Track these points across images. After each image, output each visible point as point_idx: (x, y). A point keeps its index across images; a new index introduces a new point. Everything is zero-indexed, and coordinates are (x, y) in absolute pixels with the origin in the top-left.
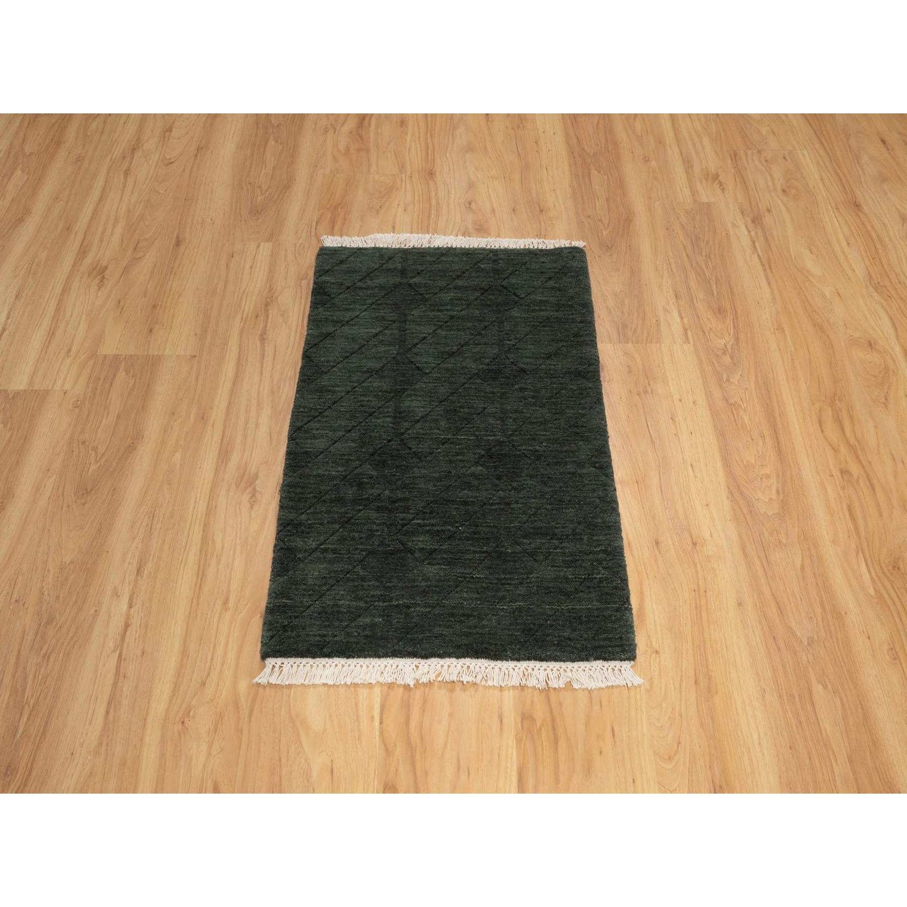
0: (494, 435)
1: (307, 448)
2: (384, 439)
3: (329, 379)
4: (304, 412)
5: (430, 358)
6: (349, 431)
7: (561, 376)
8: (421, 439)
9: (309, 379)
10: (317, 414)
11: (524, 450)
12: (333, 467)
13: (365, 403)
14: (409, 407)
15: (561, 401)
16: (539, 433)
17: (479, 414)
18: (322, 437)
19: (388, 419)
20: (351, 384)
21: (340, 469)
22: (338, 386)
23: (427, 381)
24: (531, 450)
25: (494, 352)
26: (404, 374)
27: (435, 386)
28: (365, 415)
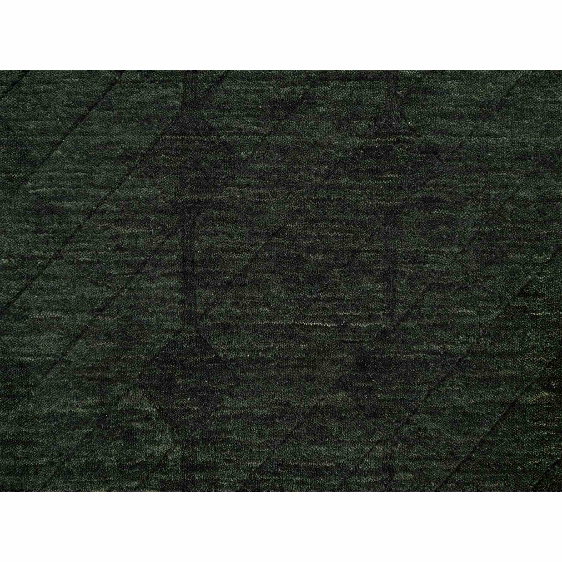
0: (370, 318)
1: (24, 355)
2: (166, 331)
3: (51, 178)
4: (10, 268)
5: (249, 120)
6: (100, 311)
7: (507, 165)
8: (235, 330)
9: (11, 180)
10: (35, 271)
11: (424, 351)
12: (78, 398)
13: (125, 243)
14: (210, 249)
15: (502, 231)
16: (454, 310)
17: (344, 265)
18: (49, 327)
19: (173, 282)
20: (96, 191)
21: (90, 401)
22: (70, 198)
23: (244, 182)
24: (437, 353)
25: (378, 99)
26: (197, 162)
27: (260, 196)
28: (126, 270)
